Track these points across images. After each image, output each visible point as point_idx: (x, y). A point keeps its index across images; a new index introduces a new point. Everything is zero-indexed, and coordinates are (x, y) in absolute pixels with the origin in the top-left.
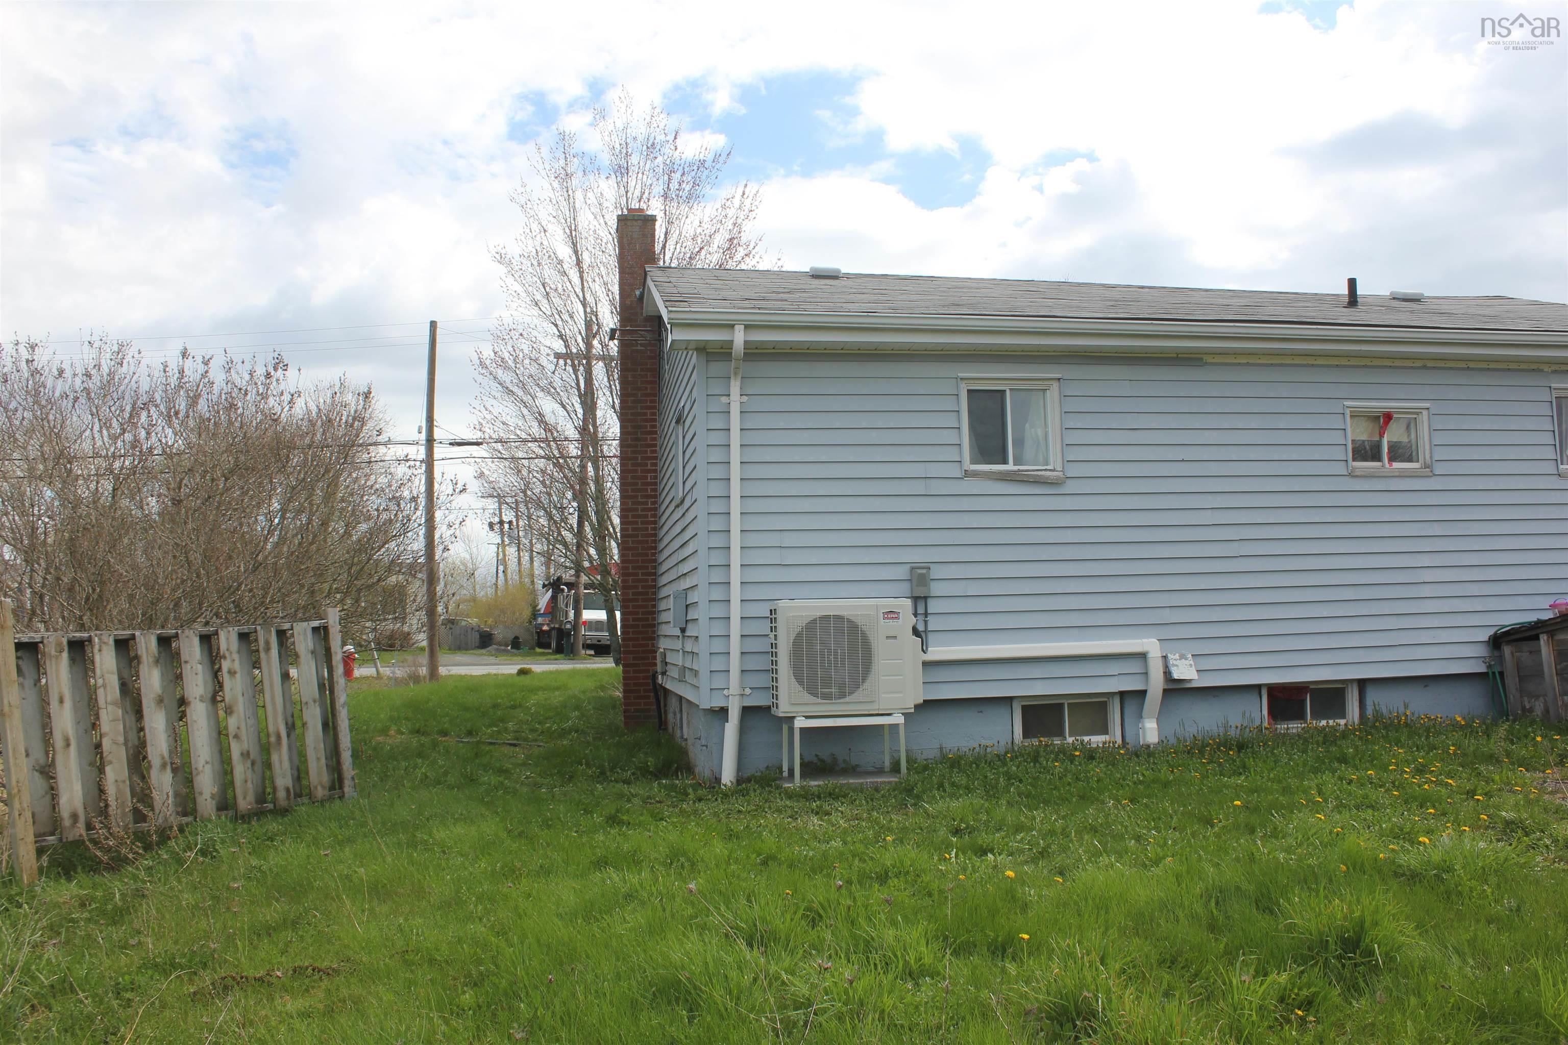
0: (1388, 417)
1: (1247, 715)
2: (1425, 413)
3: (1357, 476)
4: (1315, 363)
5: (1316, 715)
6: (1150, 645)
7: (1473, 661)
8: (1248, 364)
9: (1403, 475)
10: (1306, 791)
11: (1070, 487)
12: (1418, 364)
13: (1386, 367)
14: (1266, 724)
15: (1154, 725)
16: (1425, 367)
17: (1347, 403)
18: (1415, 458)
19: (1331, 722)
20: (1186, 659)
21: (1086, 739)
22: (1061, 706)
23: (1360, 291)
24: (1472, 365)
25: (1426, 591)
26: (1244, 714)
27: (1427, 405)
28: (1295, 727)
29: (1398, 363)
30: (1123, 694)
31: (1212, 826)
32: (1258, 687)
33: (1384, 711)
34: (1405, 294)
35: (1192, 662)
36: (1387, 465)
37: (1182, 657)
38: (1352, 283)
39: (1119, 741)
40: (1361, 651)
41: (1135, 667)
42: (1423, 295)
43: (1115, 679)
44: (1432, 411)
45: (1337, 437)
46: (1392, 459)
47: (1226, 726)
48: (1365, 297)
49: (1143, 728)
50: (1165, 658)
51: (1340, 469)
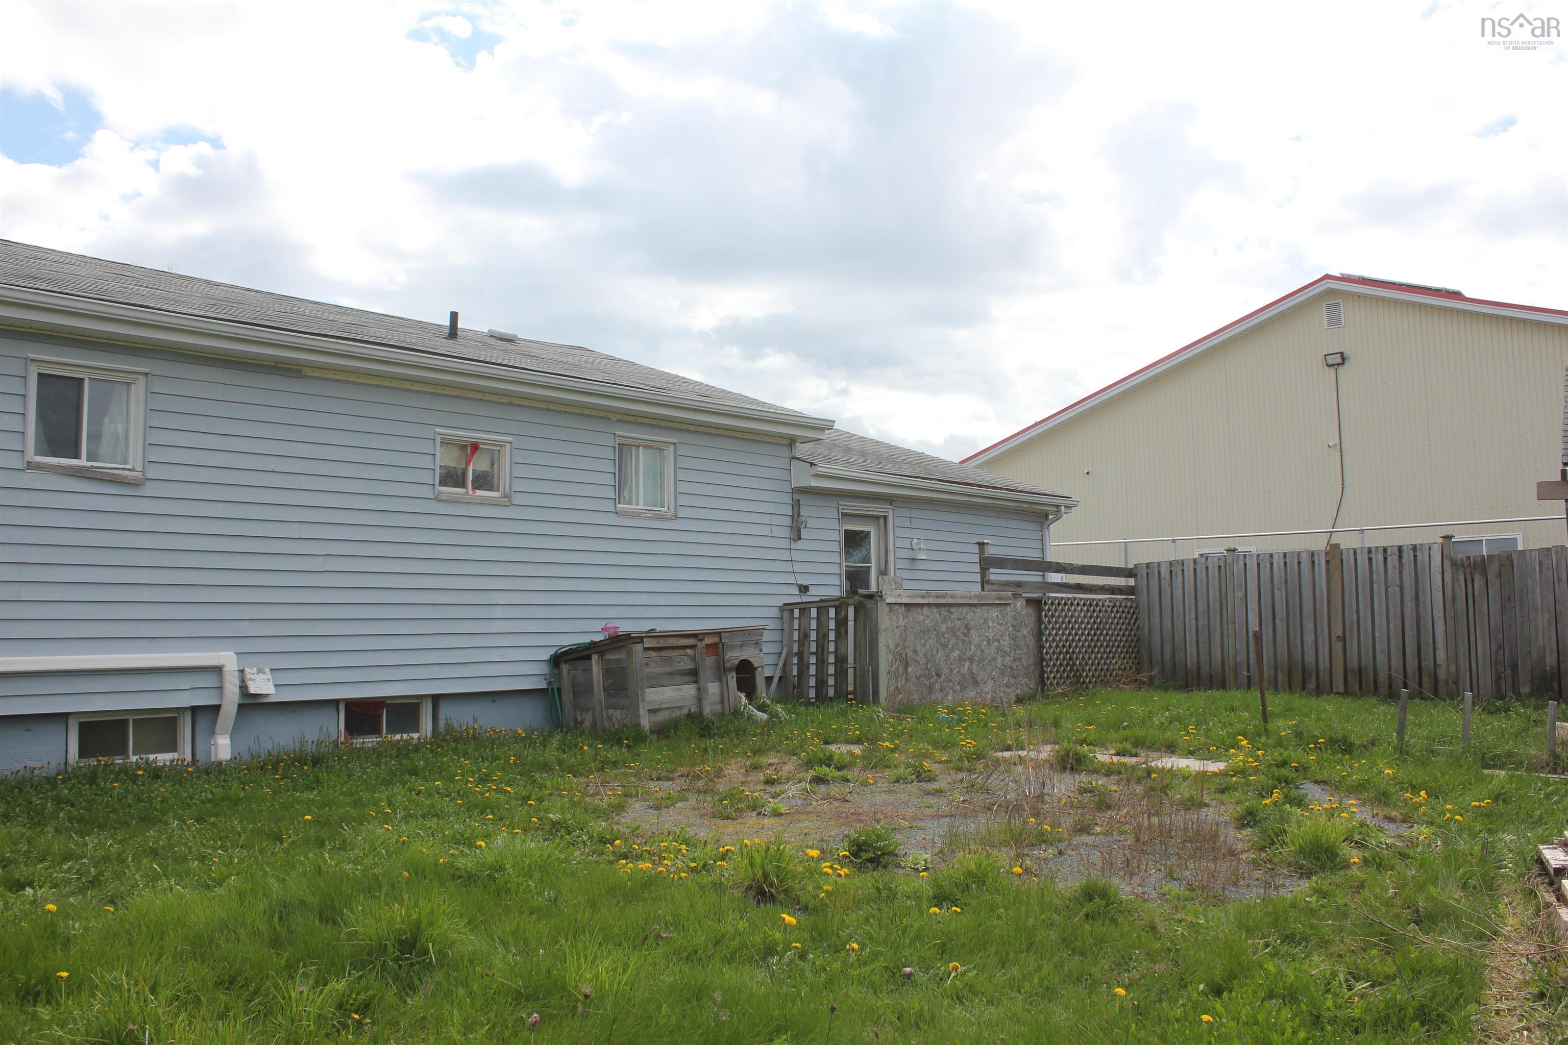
0: (475, 447)
1: (325, 730)
2: (508, 446)
3: (442, 500)
4: (410, 388)
5: (392, 730)
6: (227, 658)
7: (535, 678)
8: (347, 382)
9: (484, 503)
10: (376, 803)
11: (149, 490)
12: (506, 400)
13: (477, 399)
14: (342, 739)
15: (228, 741)
16: (511, 404)
17: (438, 430)
18: (495, 488)
19: (405, 736)
20: (264, 673)
21: (152, 757)
22: (125, 722)
23: (461, 325)
24: (552, 407)
25: (498, 612)
26: (321, 729)
27: (510, 439)
28: (370, 741)
29: (487, 397)
30: (194, 710)
31: (281, 843)
32: (337, 702)
33: (455, 725)
34: (501, 333)
35: (270, 677)
36: (471, 492)
37: (260, 671)
38: (454, 316)
39: (189, 758)
40: (436, 668)
41: (209, 681)
42: (517, 336)
43: (186, 694)
44: (515, 445)
45: (427, 462)
46: (475, 488)
47: (302, 742)
48: (465, 331)
49: (216, 745)
50: (242, 671)
51: (427, 492)
